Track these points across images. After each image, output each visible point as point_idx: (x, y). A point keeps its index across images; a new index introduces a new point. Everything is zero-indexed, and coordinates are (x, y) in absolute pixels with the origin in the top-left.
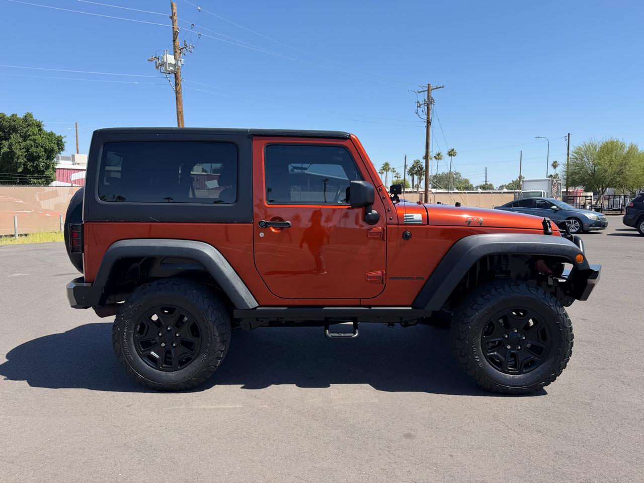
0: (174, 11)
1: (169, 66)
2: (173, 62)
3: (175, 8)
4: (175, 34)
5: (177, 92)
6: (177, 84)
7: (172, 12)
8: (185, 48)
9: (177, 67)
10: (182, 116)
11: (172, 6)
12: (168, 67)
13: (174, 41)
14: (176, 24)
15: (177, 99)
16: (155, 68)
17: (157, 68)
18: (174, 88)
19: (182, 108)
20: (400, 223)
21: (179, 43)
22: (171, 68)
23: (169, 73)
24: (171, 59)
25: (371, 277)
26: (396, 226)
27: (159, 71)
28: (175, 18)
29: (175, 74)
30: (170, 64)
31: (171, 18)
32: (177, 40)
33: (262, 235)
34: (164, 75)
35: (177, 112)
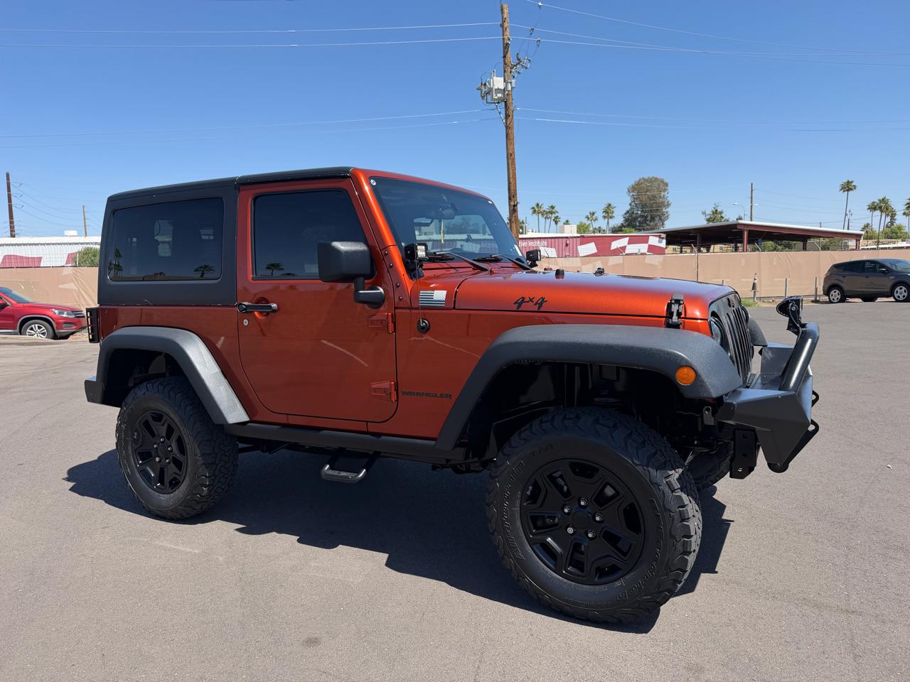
0: (505, 16)
1: (496, 94)
2: (502, 86)
3: (506, 11)
4: (506, 46)
5: (507, 127)
6: (507, 116)
7: (503, 17)
8: (519, 63)
9: (507, 92)
10: (514, 159)
11: (502, 10)
12: (494, 95)
13: (504, 57)
14: (507, 33)
15: (507, 137)
16: (481, 98)
17: (483, 97)
18: (504, 121)
19: (513, 149)
20: (414, 306)
21: (511, 58)
22: (500, 95)
23: (498, 103)
24: (498, 83)
25: (375, 390)
26: (408, 311)
27: (485, 101)
28: (506, 25)
29: (505, 102)
30: (498, 90)
31: (502, 26)
32: (509, 55)
33: (246, 322)
34: (493, 106)
35: (507, 155)
